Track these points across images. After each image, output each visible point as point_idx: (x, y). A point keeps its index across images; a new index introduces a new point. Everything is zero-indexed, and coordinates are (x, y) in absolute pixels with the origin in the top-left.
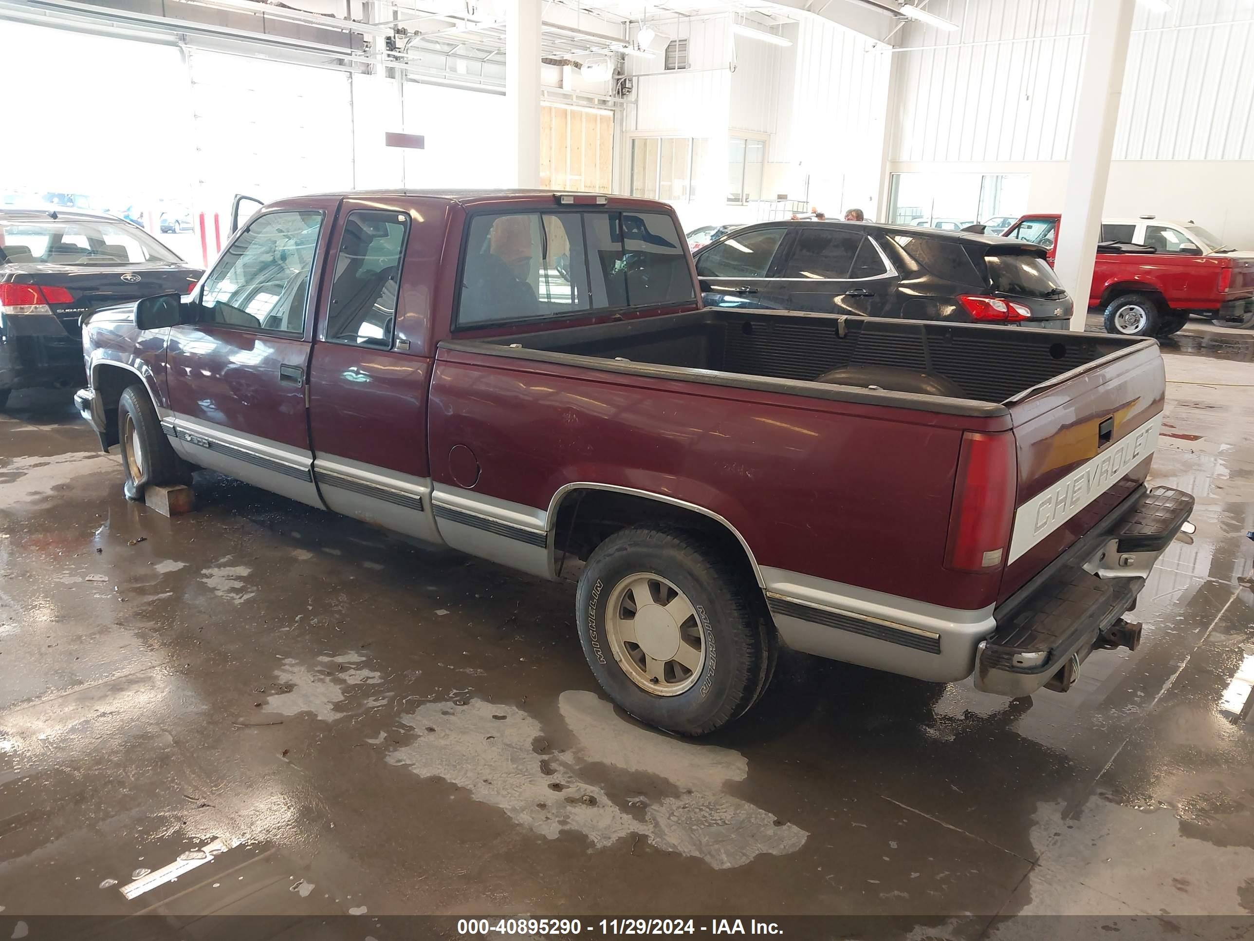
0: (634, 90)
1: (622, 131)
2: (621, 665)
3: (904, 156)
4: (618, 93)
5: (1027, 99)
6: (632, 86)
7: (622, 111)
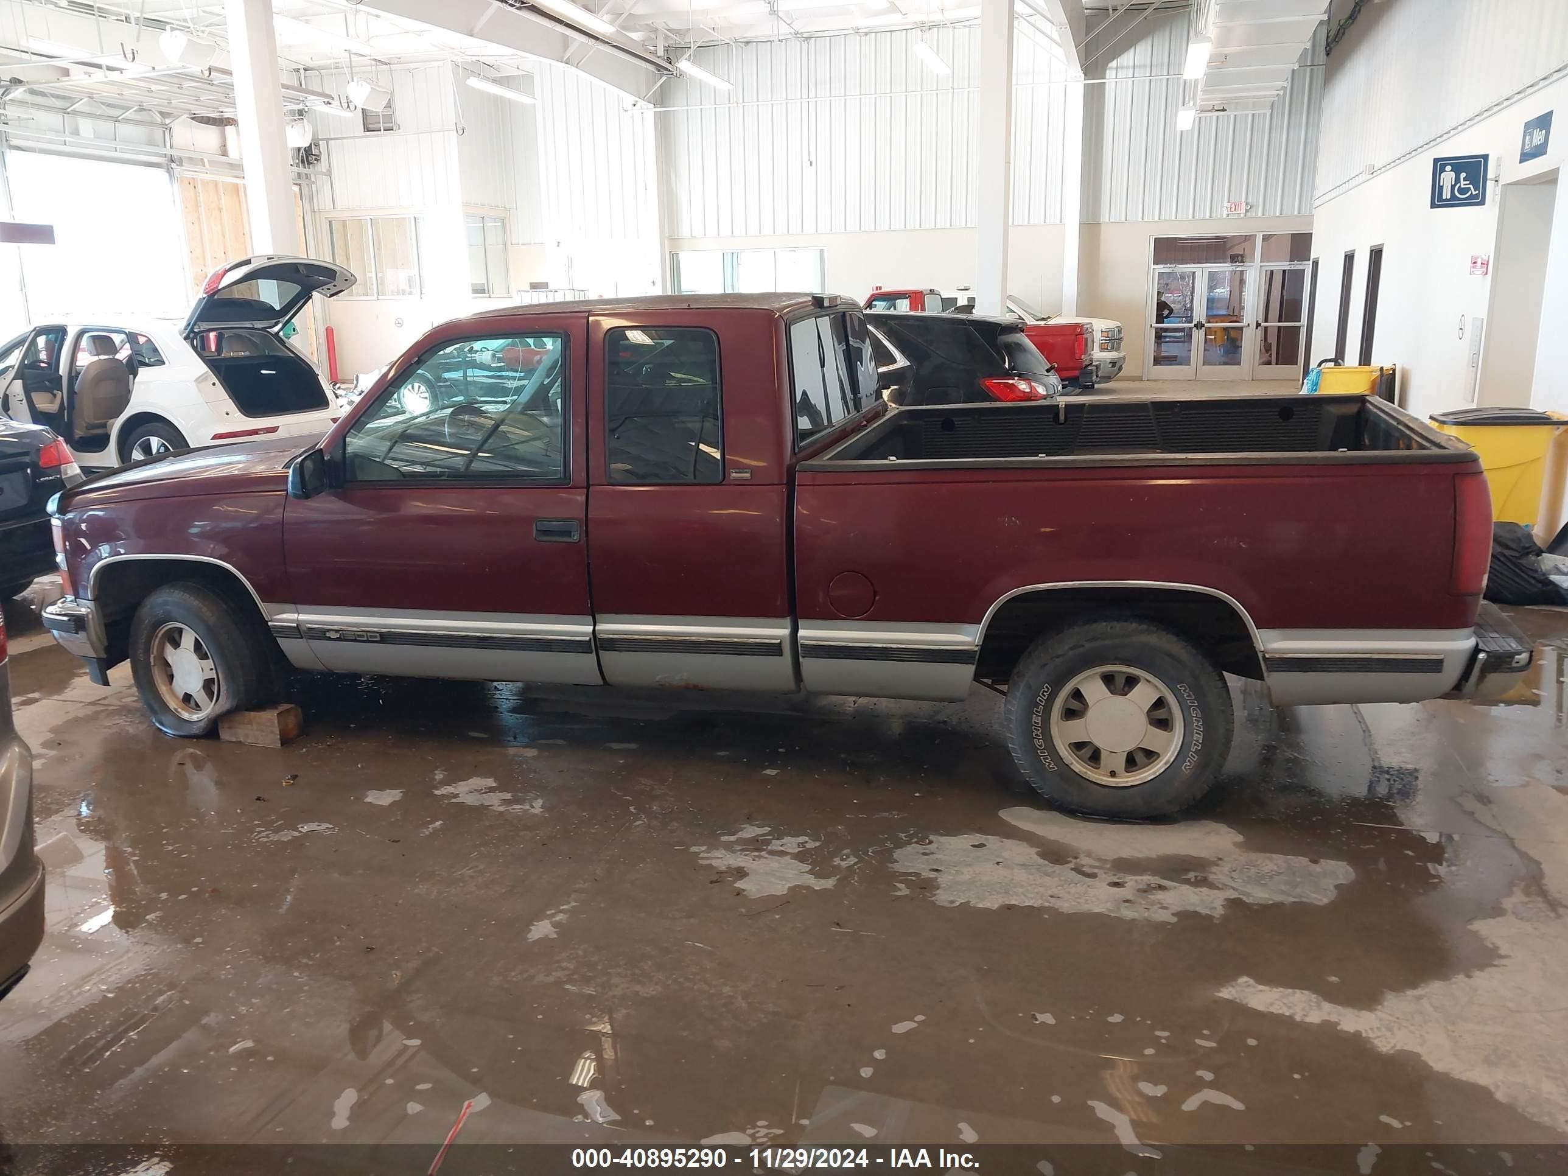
0: (324, 158)
1: (313, 211)
2: (1072, 767)
3: (685, 231)
4: (303, 161)
5: (811, 165)
6: (320, 152)
7: (309, 186)
